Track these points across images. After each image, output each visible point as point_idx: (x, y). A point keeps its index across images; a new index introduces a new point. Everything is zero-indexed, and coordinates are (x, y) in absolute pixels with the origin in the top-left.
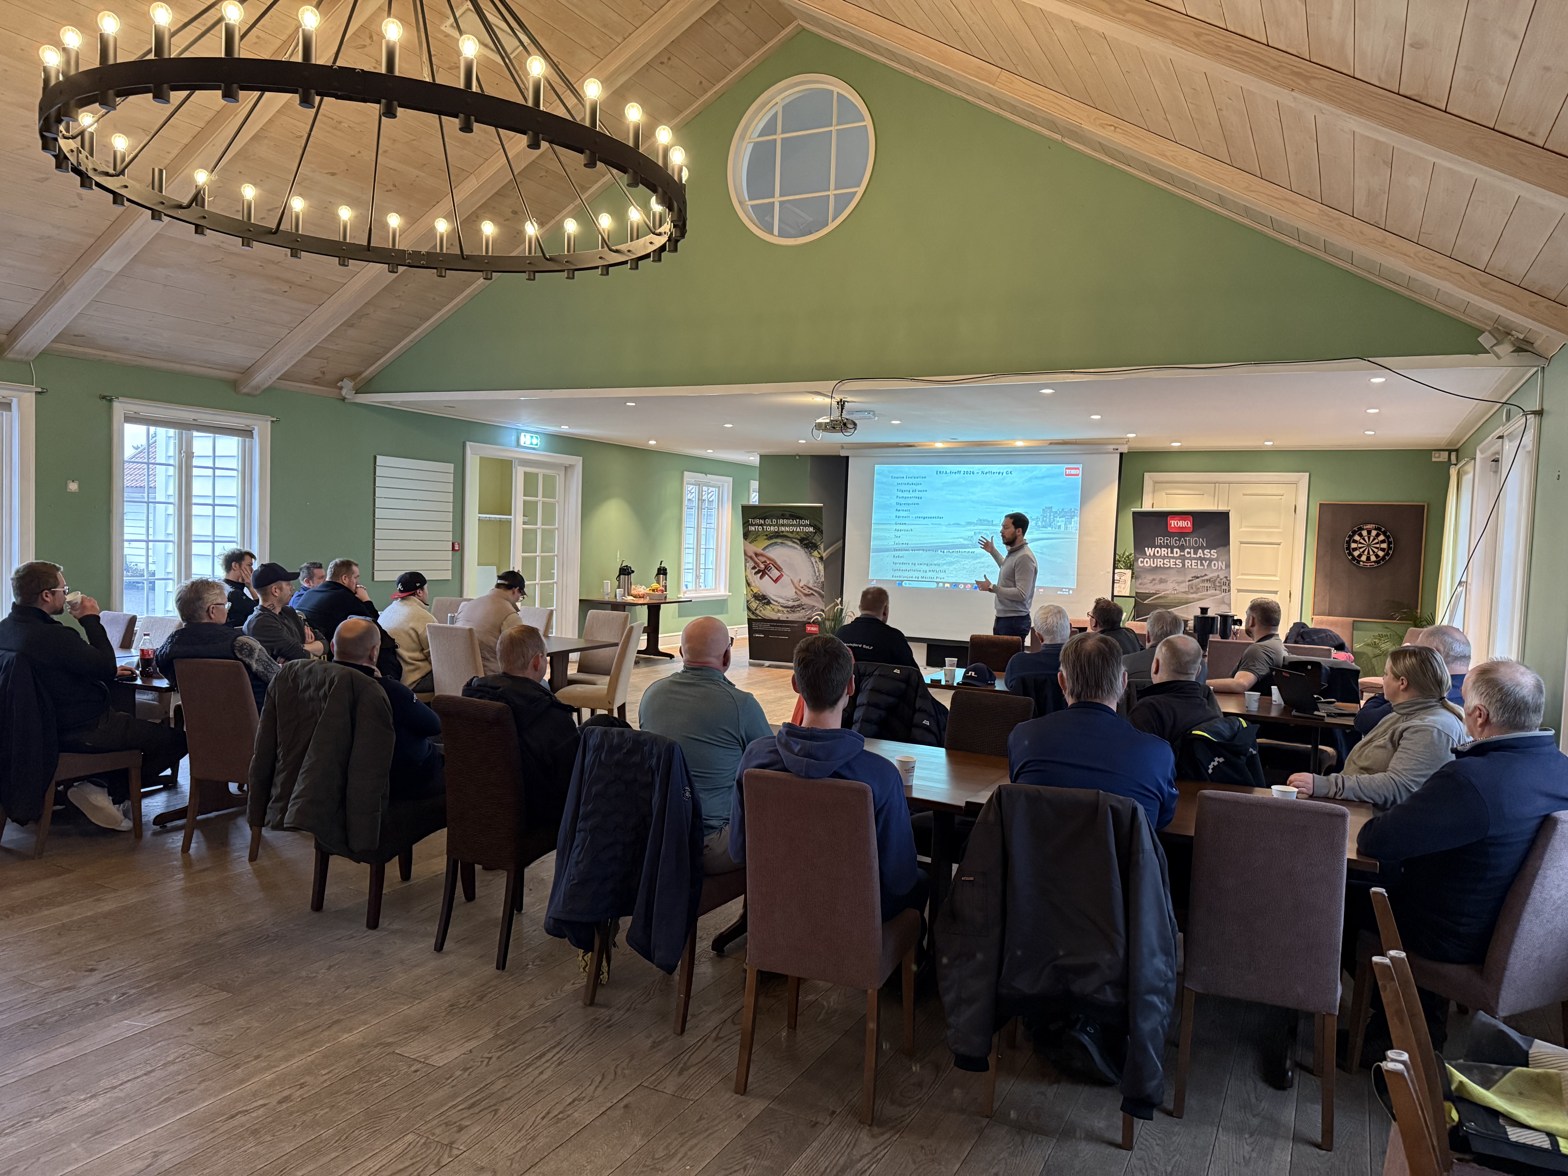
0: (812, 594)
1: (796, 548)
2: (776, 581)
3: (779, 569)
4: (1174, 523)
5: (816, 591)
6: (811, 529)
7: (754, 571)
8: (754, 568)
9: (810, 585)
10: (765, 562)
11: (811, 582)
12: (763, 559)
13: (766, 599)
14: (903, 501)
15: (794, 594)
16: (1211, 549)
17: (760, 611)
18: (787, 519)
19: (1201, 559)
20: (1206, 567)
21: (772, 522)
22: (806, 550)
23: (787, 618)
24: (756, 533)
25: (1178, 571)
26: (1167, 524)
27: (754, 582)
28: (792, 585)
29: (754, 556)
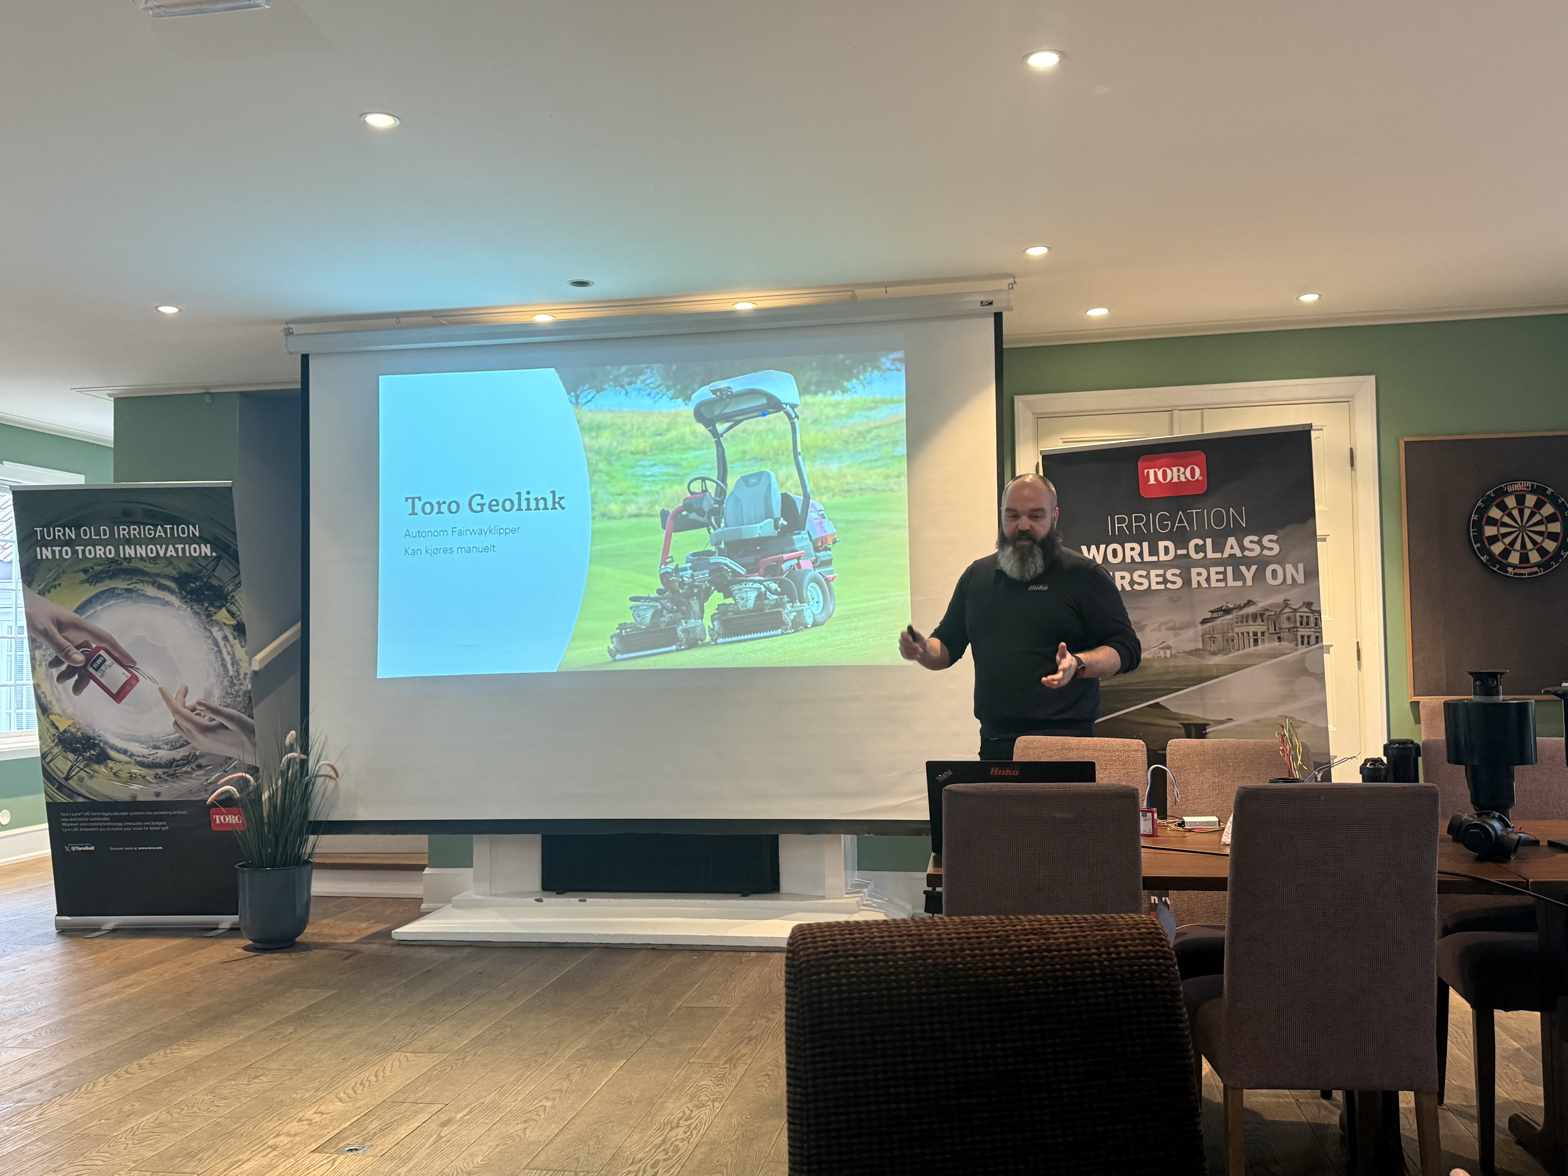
0: (222, 726)
1: (167, 603)
2: (119, 696)
3: (124, 661)
4: (1154, 475)
5: (230, 718)
6: (206, 550)
7: (56, 672)
8: (56, 663)
9: (216, 703)
10: (86, 644)
11: (217, 693)
12: (80, 637)
13: (94, 746)
15: (171, 728)
16: (1261, 533)
17: (81, 780)
18: (138, 524)
19: (1233, 561)
20: (1249, 582)
21: (98, 533)
22: (195, 607)
23: (158, 794)
24: (59, 567)
25: (1172, 600)
26: (1135, 479)
27: (58, 700)
28: (164, 704)
29: (55, 631)
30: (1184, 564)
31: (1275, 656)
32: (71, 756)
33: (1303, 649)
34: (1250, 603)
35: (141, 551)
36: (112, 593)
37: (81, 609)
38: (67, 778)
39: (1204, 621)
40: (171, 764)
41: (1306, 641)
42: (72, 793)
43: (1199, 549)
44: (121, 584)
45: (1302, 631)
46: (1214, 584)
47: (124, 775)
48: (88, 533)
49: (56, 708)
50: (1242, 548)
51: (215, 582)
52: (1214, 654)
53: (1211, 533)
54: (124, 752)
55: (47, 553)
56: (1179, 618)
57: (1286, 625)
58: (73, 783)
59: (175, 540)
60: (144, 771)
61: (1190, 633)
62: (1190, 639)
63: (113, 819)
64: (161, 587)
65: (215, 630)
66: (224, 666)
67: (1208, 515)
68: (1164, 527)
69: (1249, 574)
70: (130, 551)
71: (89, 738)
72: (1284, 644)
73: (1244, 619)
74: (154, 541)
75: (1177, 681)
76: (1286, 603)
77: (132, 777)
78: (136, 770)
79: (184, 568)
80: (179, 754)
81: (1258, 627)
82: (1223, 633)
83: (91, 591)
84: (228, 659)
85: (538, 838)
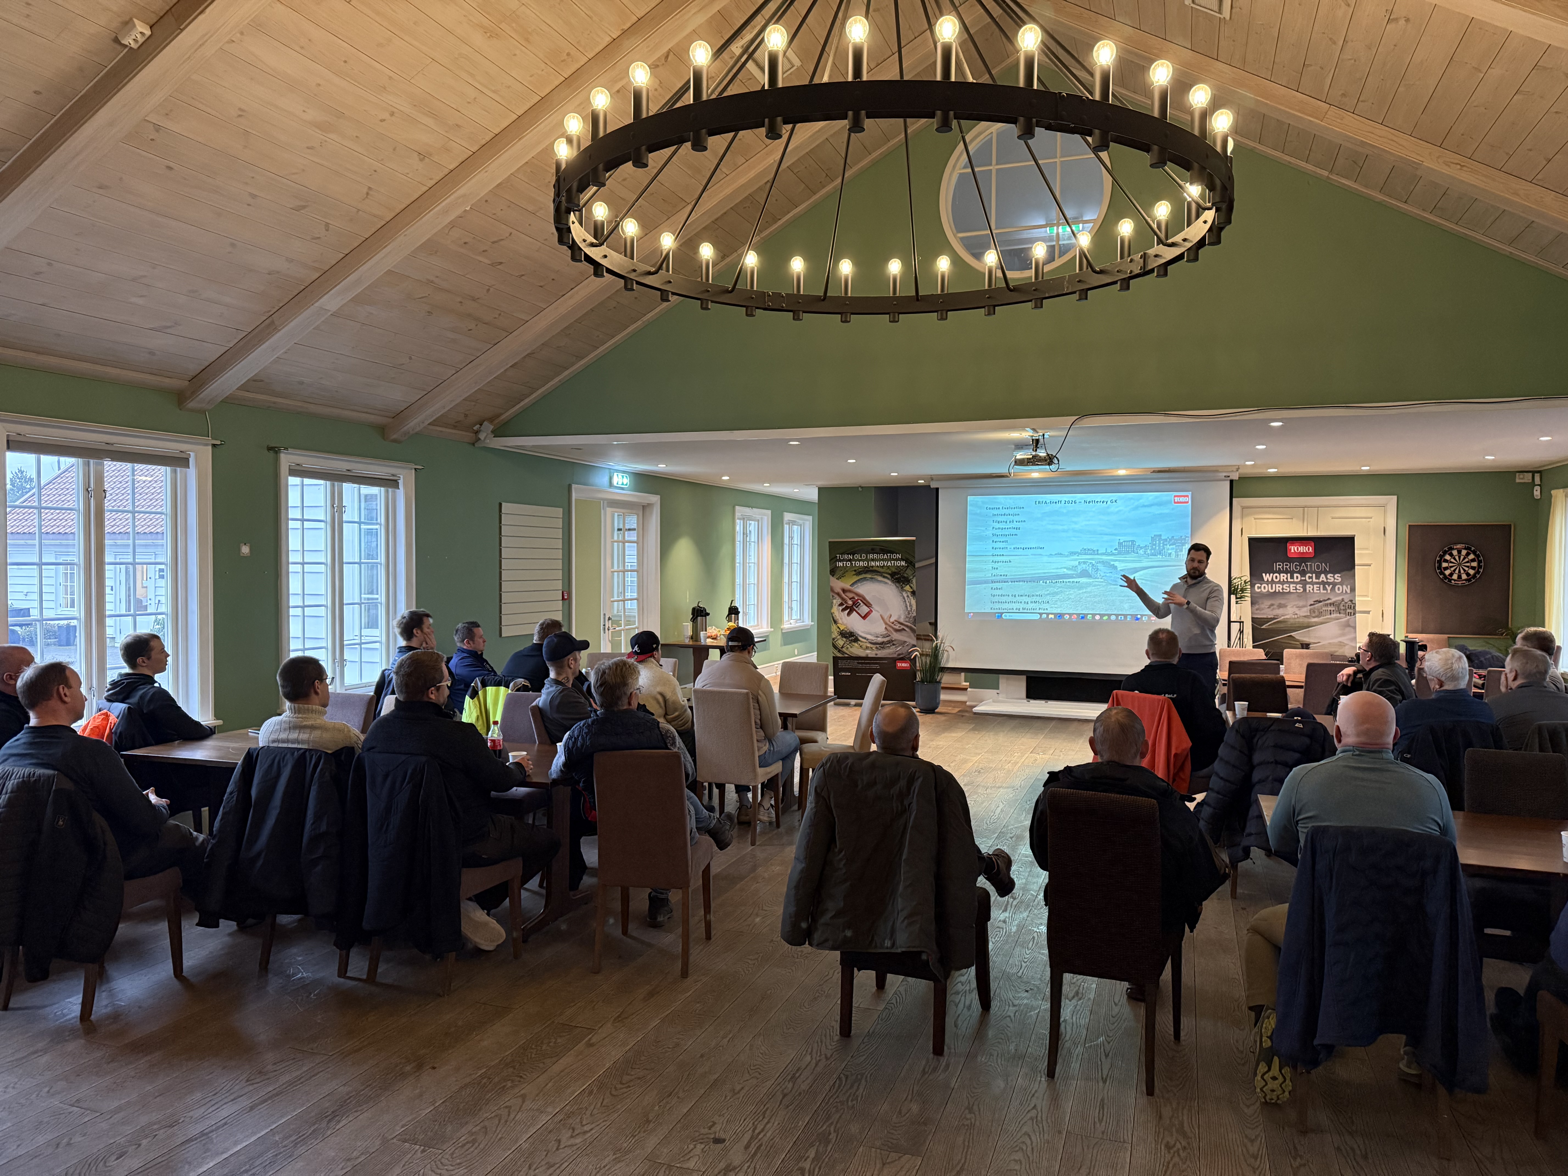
0: (904, 629)
1: (886, 583)
2: (864, 618)
3: (868, 605)
4: (1293, 549)
5: (907, 626)
6: (903, 563)
7: (841, 608)
8: (841, 605)
9: (902, 620)
10: (853, 598)
11: (903, 617)
12: (851, 595)
13: (853, 636)
14: (999, 532)
15: (884, 630)
16: (1334, 573)
17: (847, 648)
18: (877, 553)
19: (1324, 583)
20: (1329, 591)
21: (861, 557)
22: (897, 585)
23: (876, 654)
24: (845, 570)
25: (1298, 596)
26: (1286, 550)
27: (841, 619)
28: (882, 621)
29: (842, 593)
30: (1304, 583)
31: (1338, 619)
32: (844, 639)
33: (1348, 617)
34: (1329, 599)
35: (878, 564)
36: (865, 579)
37: (852, 585)
38: (842, 648)
39: (1311, 605)
40: (882, 643)
41: (1350, 614)
42: (844, 653)
43: (1310, 578)
44: (868, 576)
45: (1349, 611)
46: (1315, 591)
47: (864, 647)
48: (857, 556)
49: (840, 621)
50: (1327, 579)
51: (905, 575)
52: (1314, 617)
53: (1315, 572)
54: (865, 638)
55: (841, 564)
56: (1301, 603)
57: (1342, 608)
58: (844, 649)
59: (891, 560)
60: (872, 646)
61: (1305, 609)
62: (1305, 611)
63: (858, 663)
64: (884, 577)
65: (905, 595)
66: (906, 607)
67: (1314, 566)
68: (1297, 569)
69: (1329, 588)
70: (873, 564)
71: (852, 633)
72: (1342, 615)
73: (1327, 605)
74: (883, 560)
75: (1299, 627)
76: (1343, 600)
77: (867, 648)
78: (869, 645)
79: (894, 570)
80: (886, 640)
81: (1332, 608)
82: (1318, 610)
83: (856, 578)
84: (908, 604)
85: (1024, 678)
